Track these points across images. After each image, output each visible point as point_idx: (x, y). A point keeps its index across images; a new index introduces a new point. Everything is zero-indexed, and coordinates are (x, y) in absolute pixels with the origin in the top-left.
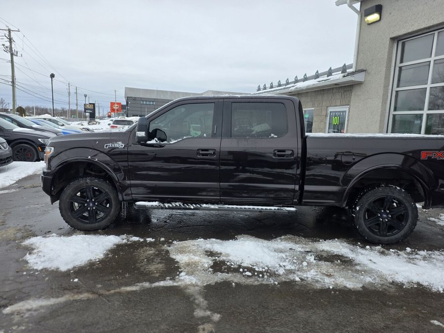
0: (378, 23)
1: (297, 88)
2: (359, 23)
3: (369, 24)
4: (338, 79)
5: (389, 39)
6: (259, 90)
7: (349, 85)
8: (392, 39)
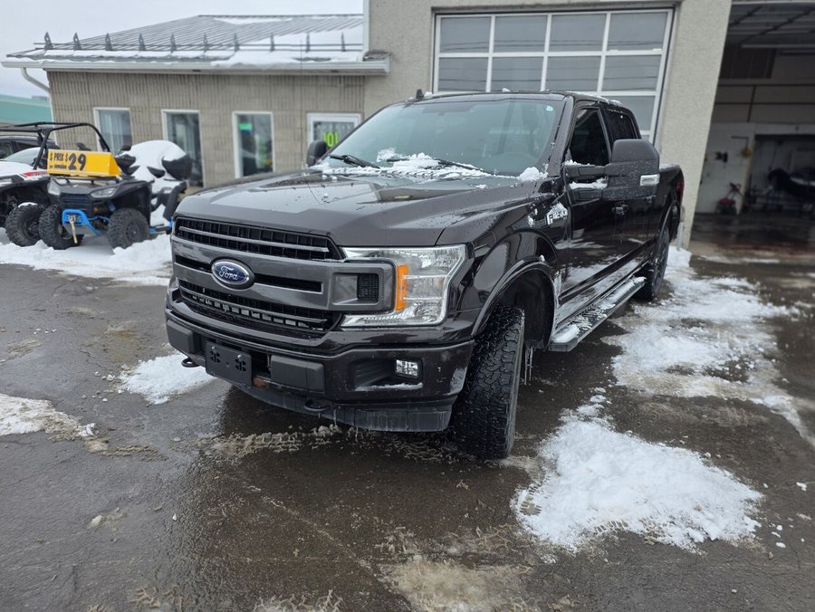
4: (354, 63)
5: (430, 9)
6: (49, 46)
7: (356, 77)
8: (433, 9)
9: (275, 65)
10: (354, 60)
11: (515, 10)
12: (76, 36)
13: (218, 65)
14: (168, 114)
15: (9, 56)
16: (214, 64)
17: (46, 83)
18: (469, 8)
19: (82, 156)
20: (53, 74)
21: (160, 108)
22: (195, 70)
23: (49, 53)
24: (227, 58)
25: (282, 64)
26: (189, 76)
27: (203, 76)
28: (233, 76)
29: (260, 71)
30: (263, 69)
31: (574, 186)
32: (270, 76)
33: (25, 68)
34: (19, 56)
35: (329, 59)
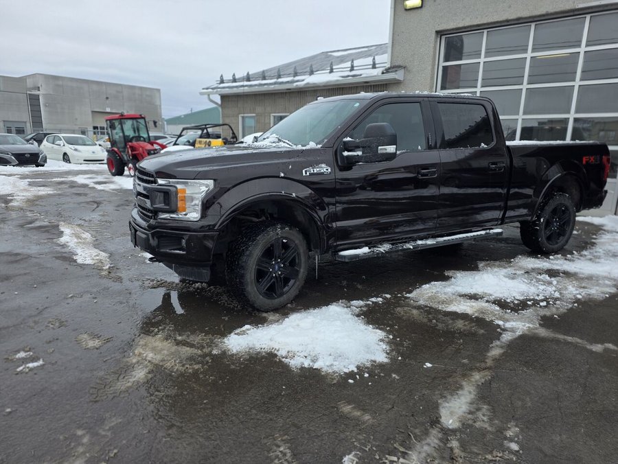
0: (419, 11)
1: (308, 83)
2: (393, 7)
3: (406, 10)
4: (375, 76)
5: (434, 32)
6: (222, 81)
7: (381, 85)
8: (437, 32)
9: (328, 82)
10: (375, 74)
11: (503, 24)
12: (234, 75)
13: (297, 85)
14: (274, 117)
15: (203, 89)
16: (295, 84)
17: (219, 102)
18: (465, 28)
19: (210, 142)
20: (223, 97)
21: (270, 113)
22: (287, 89)
23: (222, 85)
24: (303, 80)
25: (331, 81)
26: (286, 93)
27: (293, 92)
28: (308, 91)
29: (319, 87)
30: (321, 85)
31: (346, 153)
32: (329, 89)
33: (209, 95)
34: (207, 89)
35: (361, 75)
